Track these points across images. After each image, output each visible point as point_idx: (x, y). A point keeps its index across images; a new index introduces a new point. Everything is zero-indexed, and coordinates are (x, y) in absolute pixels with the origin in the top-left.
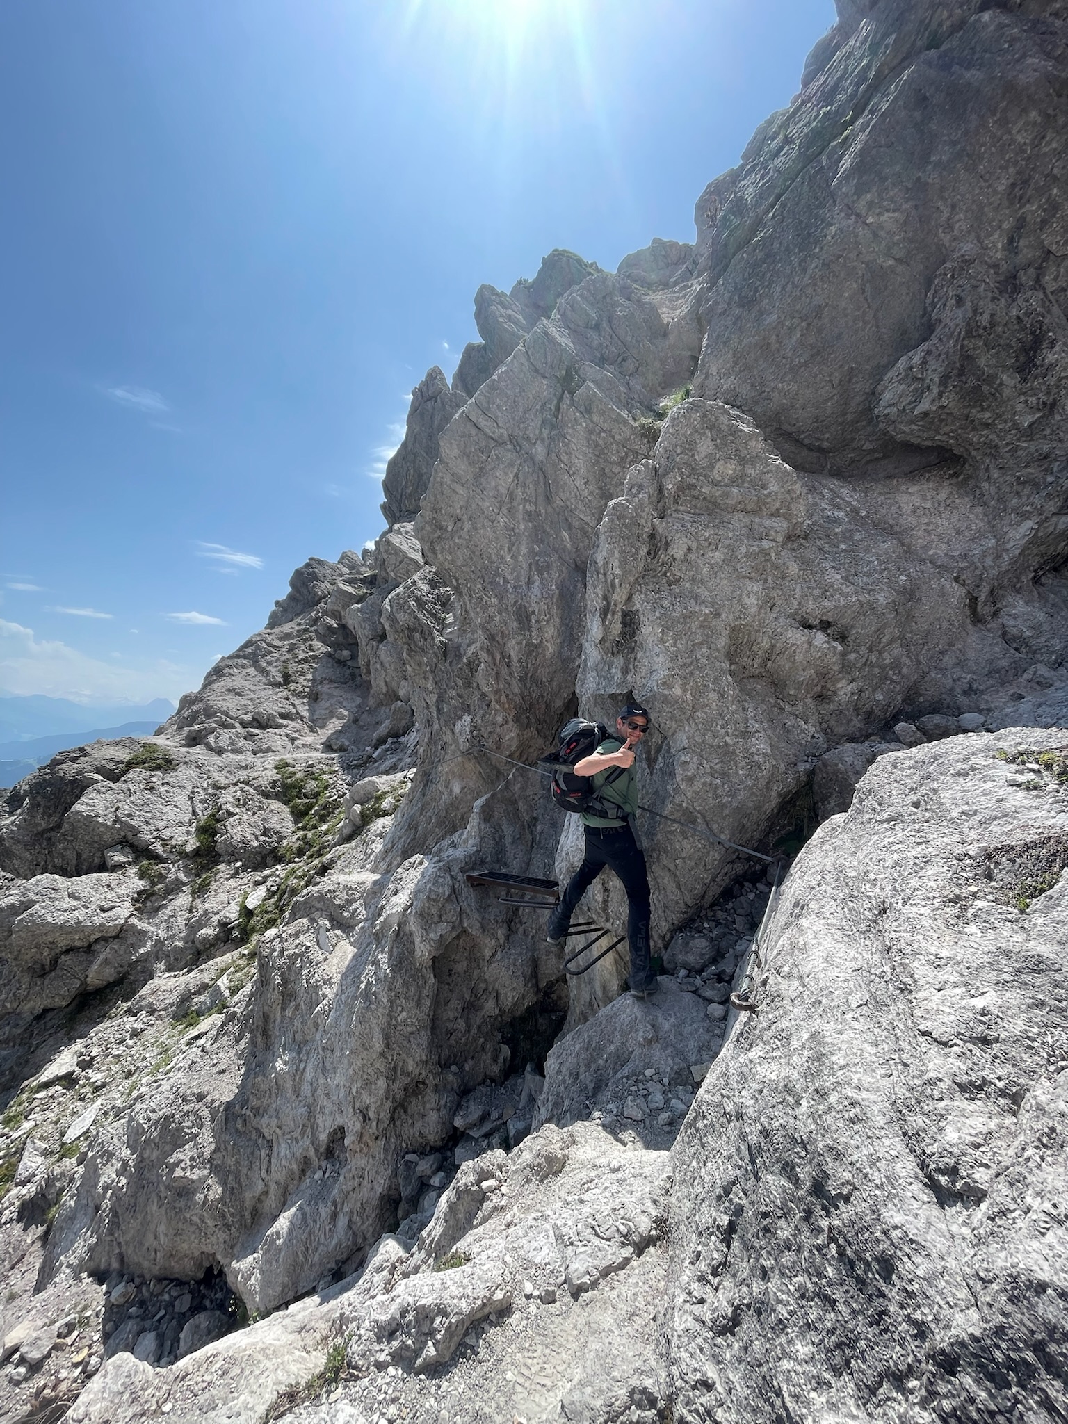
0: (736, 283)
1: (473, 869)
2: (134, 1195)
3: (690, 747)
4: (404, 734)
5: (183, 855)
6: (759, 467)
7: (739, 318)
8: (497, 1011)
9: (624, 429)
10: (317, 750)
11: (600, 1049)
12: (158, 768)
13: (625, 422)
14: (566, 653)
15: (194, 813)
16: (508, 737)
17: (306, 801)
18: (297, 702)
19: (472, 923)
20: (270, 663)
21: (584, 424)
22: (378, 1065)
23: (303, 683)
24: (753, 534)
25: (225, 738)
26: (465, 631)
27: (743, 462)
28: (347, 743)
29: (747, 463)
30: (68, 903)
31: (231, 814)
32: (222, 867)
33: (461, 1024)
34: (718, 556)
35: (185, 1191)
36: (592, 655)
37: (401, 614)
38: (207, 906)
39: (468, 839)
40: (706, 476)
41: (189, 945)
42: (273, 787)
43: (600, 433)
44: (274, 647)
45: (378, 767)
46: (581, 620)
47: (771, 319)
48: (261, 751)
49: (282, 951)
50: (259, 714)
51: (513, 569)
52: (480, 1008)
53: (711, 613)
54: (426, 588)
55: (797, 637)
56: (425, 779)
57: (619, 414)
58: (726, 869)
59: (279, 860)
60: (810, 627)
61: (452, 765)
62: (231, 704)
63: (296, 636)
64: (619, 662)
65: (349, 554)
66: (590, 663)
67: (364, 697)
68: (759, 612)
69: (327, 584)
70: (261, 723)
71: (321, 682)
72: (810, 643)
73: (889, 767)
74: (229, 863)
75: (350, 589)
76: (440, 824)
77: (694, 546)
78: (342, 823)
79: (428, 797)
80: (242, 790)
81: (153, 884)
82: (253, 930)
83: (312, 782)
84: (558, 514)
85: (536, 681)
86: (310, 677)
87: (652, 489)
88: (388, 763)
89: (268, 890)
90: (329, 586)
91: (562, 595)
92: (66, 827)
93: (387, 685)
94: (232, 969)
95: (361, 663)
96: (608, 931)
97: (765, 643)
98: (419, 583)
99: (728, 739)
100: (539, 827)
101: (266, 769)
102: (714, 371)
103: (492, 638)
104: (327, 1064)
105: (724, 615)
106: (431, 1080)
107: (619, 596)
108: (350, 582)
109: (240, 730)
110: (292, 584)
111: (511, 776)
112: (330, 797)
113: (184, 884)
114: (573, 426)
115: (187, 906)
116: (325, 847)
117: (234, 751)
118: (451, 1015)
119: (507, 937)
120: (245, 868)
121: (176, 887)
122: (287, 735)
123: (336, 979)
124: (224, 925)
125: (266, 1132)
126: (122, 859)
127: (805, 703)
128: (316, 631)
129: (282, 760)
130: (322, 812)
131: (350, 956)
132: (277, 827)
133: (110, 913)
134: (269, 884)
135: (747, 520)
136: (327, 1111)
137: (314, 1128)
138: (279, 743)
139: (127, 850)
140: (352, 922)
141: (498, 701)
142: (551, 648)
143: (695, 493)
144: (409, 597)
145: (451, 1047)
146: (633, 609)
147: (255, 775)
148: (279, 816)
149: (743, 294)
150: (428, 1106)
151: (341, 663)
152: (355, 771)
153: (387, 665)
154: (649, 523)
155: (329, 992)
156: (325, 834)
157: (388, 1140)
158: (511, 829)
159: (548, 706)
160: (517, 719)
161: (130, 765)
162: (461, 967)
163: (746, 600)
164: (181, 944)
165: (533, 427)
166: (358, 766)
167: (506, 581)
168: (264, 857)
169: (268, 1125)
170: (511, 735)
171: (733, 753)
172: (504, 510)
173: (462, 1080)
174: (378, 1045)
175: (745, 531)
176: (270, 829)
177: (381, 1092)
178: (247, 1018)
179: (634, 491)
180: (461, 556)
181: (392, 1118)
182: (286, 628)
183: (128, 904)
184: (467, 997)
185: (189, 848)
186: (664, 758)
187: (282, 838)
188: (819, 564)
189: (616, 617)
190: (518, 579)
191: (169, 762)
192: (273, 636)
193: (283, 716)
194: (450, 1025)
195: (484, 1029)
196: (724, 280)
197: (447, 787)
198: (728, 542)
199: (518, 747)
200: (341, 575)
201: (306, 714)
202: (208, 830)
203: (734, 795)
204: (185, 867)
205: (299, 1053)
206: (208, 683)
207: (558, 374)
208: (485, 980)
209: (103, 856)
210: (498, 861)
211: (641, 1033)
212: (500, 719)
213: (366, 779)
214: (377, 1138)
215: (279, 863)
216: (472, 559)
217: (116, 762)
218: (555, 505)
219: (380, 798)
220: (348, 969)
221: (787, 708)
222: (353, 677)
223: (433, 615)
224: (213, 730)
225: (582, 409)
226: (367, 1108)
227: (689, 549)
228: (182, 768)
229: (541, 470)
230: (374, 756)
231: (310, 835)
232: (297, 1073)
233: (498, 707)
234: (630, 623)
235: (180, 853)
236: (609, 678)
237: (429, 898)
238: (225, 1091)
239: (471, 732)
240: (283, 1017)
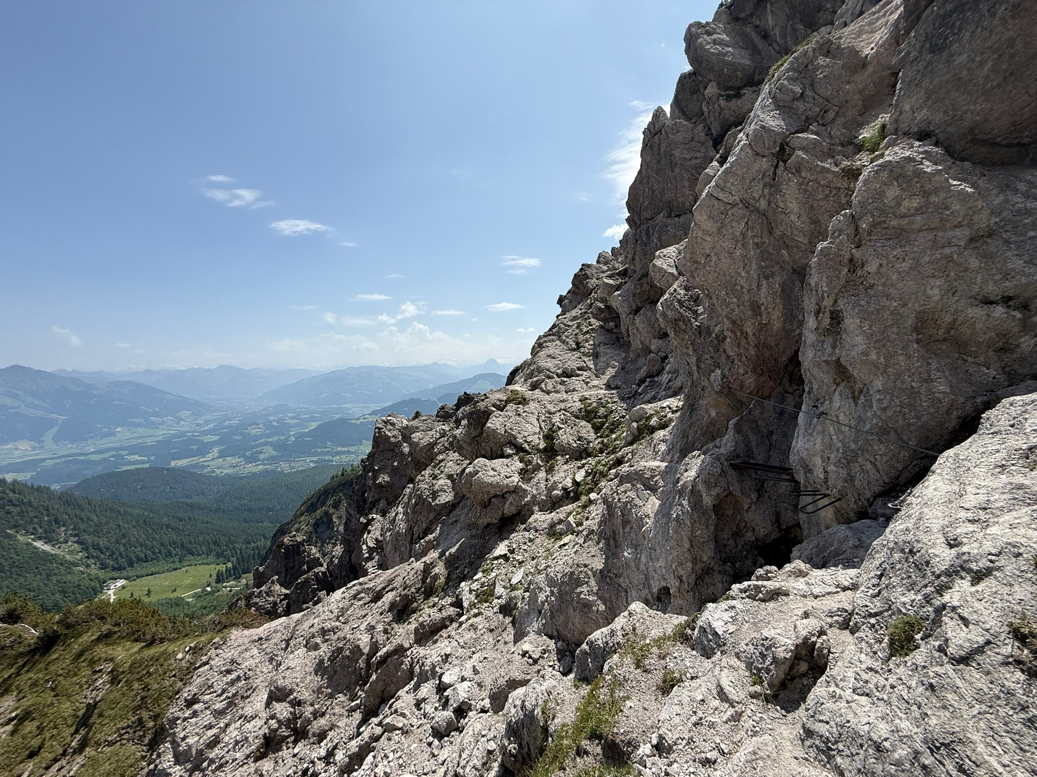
0: (927, 33)
1: (733, 460)
2: (560, 605)
3: (884, 390)
4: (657, 375)
5: (539, 450)
6: (942, 195)
7: (930, 62)
8: (754, 539)
9: (827, 176)
10: (602, 389)
11: (825, 548)
12: (520, 403)
13: (828, 171)
14: (788, 326)
15: (541, 428)
16: (748, 382)
17: (600, 420)
18: (586, 359)
19: (735, 488)
20: (567, 337)
21: (796, 180)
22: (686, 555)
23: (588, 347)
24: (935, 245)
25: (550, 385)
26: (712, 317)
27: (926, 194)
28: (620, 383)
29: (930, 194)
30: (492, 473)
31: (560, 428)
32: (559, 458)
33: (732, 542)
34: (905, 265)
35: (587, 605)
36: (810, 337)
37: (670, 312)
38: (555, 479)
39: (728, 442)
40: (893, 213)
41: (549, 499)
42: (580, 412)
43: (808, 183)
44: (568, 326)
45: (642, 398)
46: (799, 305)
47: (962, 59)
48: (570, 391)
49: (619, 499)
50: (566, 368)
51: (747, 279)
52: (743, 536)
53: (900, 304)
54: (682, 292)
55: (977, 313)
56: (691, 407)
57: (823, 167)
58: (915, 463)
59: (589, 455)
60: (991, 303)
61: (710, 399)
62: (550, 364)
63: (580, 318)
64: (829, 340)
65: (604, 254)
66: (809, 342)
67: (627, 352)
68: (942, 299)
69: (594, 280)
70: (567, 374)
71: (599, 345)
72: (989, 315)
73: (1008, 406)
74: (562, 456)
75: (611, 282)
76: (703, 435)
77: (884, 262)
78: (625, 434)
79: (694, 419)
80: (564, 415)
81: (527, 466)
82: (581, 494)
83: (602, 409)
84: (778, 240)
85: (769, 347)
86: (592, 342)
87: (851, 230)
88: (649, 396)
89: (586, 472)
90: (596, 280)
91: (783, 290)
92: (485, 435)
93: (642, 343)
94: (574, 513)
95: (623, 330)
96: (828, 495)
97: (948, 318)
98: (678, 289)
99: (913, 384)
100: (774, 437)
101: (575, 402)
102: (907, 107)
103: (734, 323)
104: (653, 556)
105: (910, 305)
106: (716, 568)
107: (827, 303)
108: (610, 277)
109: (557, 379)
110: (573, 283)
111: (752, 405)
112: (615, 418)
113: (541, 466)
114: (786, 184)
115: (545, 478)
116: (616, 448)
117: (555, 392)
118: (726, 537)
119: (758, 499)
120: (571, 459)
121: (537, 468)
122: (583, 381)
123: (652, 515)
124: (565, 489)
125: (623, 585)
126: (511, 452)
127: (987, 356)
128: (591, 312)
129: (582, 396)
130: (611, 427)
131: (657, 505)
132: (586, 436)
133: (510, 479)
134: (586, 468)
135: (931, 236)
136: (656, 579)
137: (650, 586)
138: (580, 385)
139: (512, 447)
140: (656, 487)
141: (740, 360)
142: (777, 325)
143: (885, 226)
144: (673, 300)
145: (726, 553)
146: (838, 309)
147: (569, 405)
148: (586, 429)
149: (933, 43)
150: (716, 580)
151: (609, 331)
152: (628, 401)
153: (641, 330)
154: (848, 253)
155: (650, 522)
156: (615, 440)
157: (694, 594)
158: (755, 437)
159: (776, 360)
160: (754, 370)
161: (508, 402)
162: (729, 512)
163: (930, 292)
164: (544, 498)
165: (757, 191)
166: (631, 398)
167: (742, 287)
168: (581, 453)
169: (624, 582)
170: (750, 381)
171: (919, 392)
172: (739, 245)
173: (735, 571)
174: (687, 545)
175: (930, 243)
176: (582, 437)
177: (689, 569)
178: (601, 533)
179: (836, 235)
180: (711, 278)
181: (696, 582)
182: (574, 313)
183: (517, 475)
184: (735, 529)
185: (542, 446)
186: (865, 396)
187: (589, 442)
188: (1002, 254)
189: (826, 315)
190: (750, 285)
191: (525, 399)
192: (567, 320)
193: (579, 369)
194: (725, 542)
195: (746, 547)
196: (915, 32)
197: (706, 413)
198: (913, 255)
199: (755, 388)
200: (603, 272)
201: (592, 366)
202: (549, 437)
203: (919, 418)
204: (541, 457)
205: (636, 550)
206: (534, 352)
207: (774, 151)
208: (745, 521)
209: (502, 450)
210: (748, 456)
211: (851, 542)
212: (741, 371)
213: (638, 407)
214: (688, 591)
215: (590, 456)
216: (718, 278)
217: (501, 401)
218: (776, 235)
219: (649, 418)
220: (658, 511)
221: (970, 359)
222: (618, 339)
223: (690, 309)
224: (543, 380)
225: (794, 171)
226: (682, 576)
227: (881, 265)
228: (531, 403)
229: (764, 215)
230: (639, 391)
231: (605, 441)
232: (637, 560)
233: (739, 363)
234: (836, 318)
235: (537, 450)
236: (823, 350)
237: (709, 473)
238: (598, 564)
239: (722, 379)
240: (624, 533)
